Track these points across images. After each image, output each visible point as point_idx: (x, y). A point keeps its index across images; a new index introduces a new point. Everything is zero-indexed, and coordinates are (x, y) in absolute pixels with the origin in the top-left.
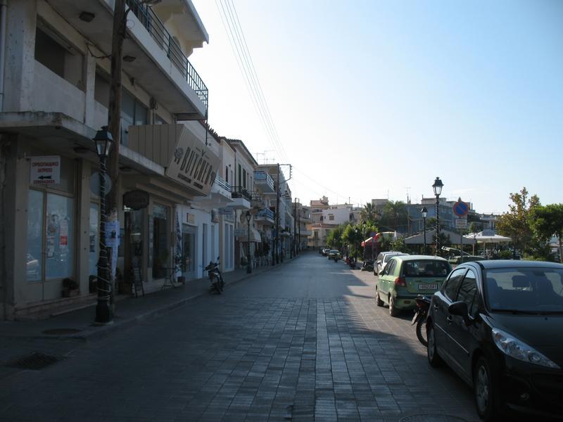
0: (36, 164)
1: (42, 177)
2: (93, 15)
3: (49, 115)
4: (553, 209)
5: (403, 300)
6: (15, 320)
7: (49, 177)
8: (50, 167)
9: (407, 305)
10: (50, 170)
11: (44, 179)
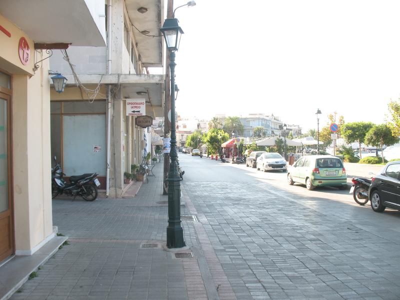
0: (129, 103)
1: (134, 112)
2: (146, 9)
3: (156, 77)
4: (357, 125)
5: (318, 181)
6: (123, 198)
7: (139, 112)
8: (138, 105)
9: (320, 184)
10: (139, 107)
11: (135, 113)
